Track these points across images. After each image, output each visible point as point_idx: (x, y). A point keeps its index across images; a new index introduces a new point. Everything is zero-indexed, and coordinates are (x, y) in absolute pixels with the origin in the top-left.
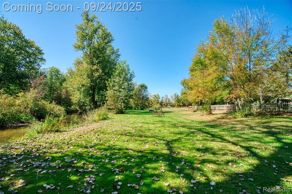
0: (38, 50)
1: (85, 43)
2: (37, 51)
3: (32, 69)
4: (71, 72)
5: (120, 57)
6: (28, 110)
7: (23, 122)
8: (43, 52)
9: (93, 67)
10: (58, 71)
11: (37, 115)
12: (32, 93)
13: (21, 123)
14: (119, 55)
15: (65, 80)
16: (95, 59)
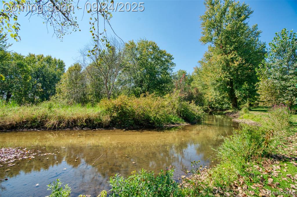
0: (169, 56)
1: (213, 32)
2: (169, 58)
3: (166, 74)
4: (198, 70)
5: (260, 35)
6: (175, 111)
7: (173, 123)
8: (173, 57)
9: (229, 56)
10: (184, 73)
11: (183, 116)
12: (175, 94)
13: (172, 124)
14: (259, 33)
15: (192, 80)
16: (228, 46)
